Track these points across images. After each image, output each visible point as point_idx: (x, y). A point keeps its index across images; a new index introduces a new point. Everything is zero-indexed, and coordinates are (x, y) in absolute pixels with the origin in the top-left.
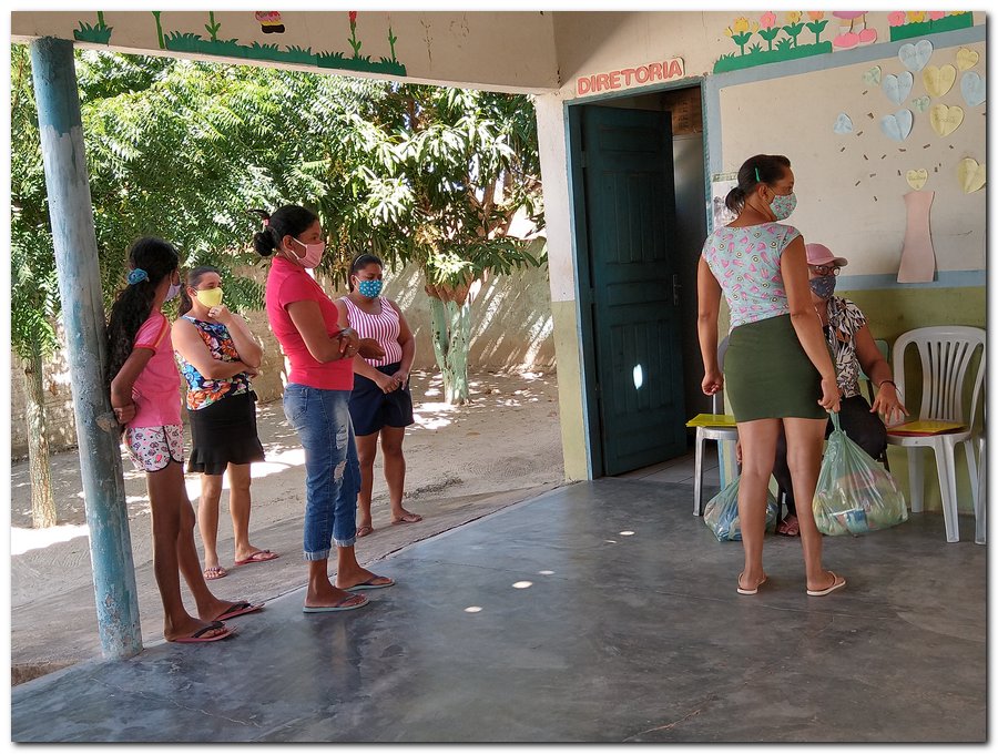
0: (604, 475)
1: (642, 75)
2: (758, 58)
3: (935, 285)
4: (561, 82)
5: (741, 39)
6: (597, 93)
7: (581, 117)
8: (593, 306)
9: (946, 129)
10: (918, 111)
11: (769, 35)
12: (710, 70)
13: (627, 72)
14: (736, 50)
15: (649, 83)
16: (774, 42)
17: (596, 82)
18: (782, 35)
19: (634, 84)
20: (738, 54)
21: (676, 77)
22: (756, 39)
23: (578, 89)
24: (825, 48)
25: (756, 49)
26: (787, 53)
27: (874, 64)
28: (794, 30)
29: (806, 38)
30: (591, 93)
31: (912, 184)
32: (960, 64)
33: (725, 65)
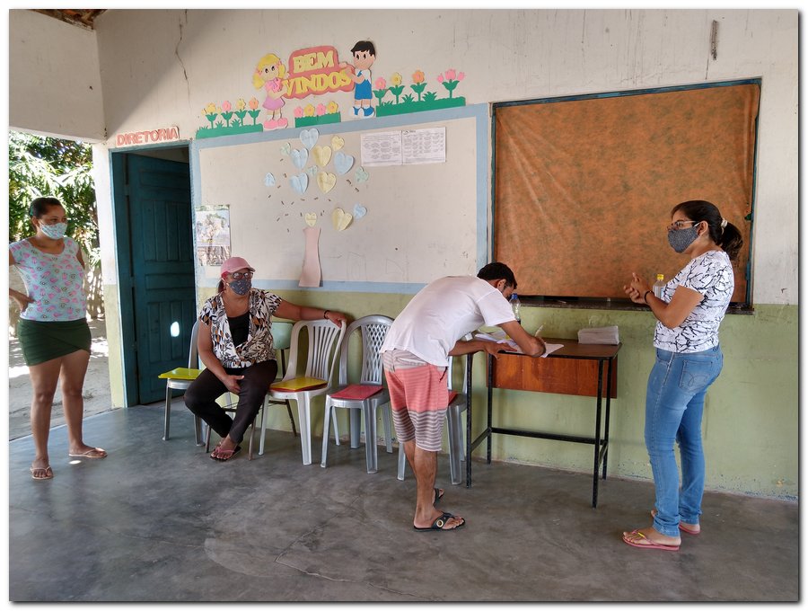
0: (139, 403)
1: (155, 135)
2: (220, 131)
3: (321, 289)
4: (107, 136)
5: (212, 117)
6: (128, 146)
7: (123, 163)
8: (133, 289)
9: (327, 188)
10: (311, 174)
11: (227, 116)
12: (194, 137)
13: (146, 133)
14: (207, 124)
15: (158, 142)
16: (230, 121)
17: (127, 138)
18: (235, 117)
19: (150, 142)
20: (210, 127)
21: (174, 140)
22: (220, 118)
23: (118, 142)
24: (259, 128)
25: (220, 125)
26: (238, 130)
27: (285, 142)
28: (241, 114)
29: (248, 120)
30: (125, 146)
31: (308, 222)
32: (334, 146)
33: (203, 134)
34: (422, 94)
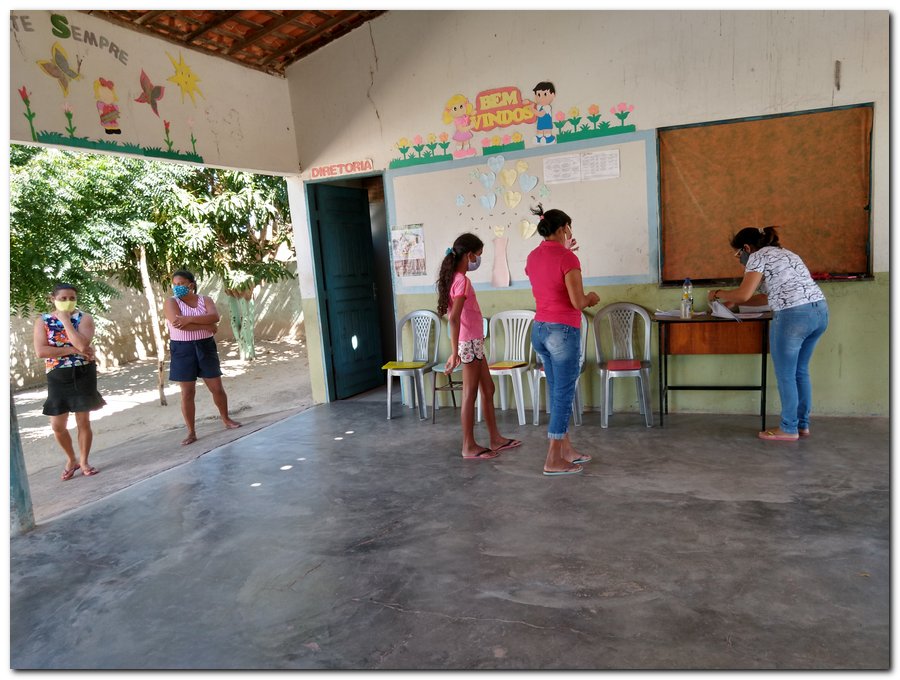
0: (336, 399)
1: (349, 168)
2: (413, 161)
3: (512, 288)
4: (302, 170)
5: (404, 150)
6: (323, 177)
7: (314, 191)
8: (327, 301)
9: (513, 204)
10: (498, 194)
11: (419, 149)
12: (387, 167)
13: (340, 166)
14: (401, 156)
15: (353, 173)
16: (422, 152)
17: (322, 171)
18: (426, 149)
19: (345, 173)
20: (402, 159)
21: (368, 170)
22: (412, 151)
23: (313, 175)
24: (449, 157)
25: (412, 156)
26: (429, 159)
27: (475, 167)
28: (432, 147)
29: (439, 151)
30: (319, 177)
31: (497, 234)
32: (519, 169)
33: (396, 165)
34: (598, 123)
